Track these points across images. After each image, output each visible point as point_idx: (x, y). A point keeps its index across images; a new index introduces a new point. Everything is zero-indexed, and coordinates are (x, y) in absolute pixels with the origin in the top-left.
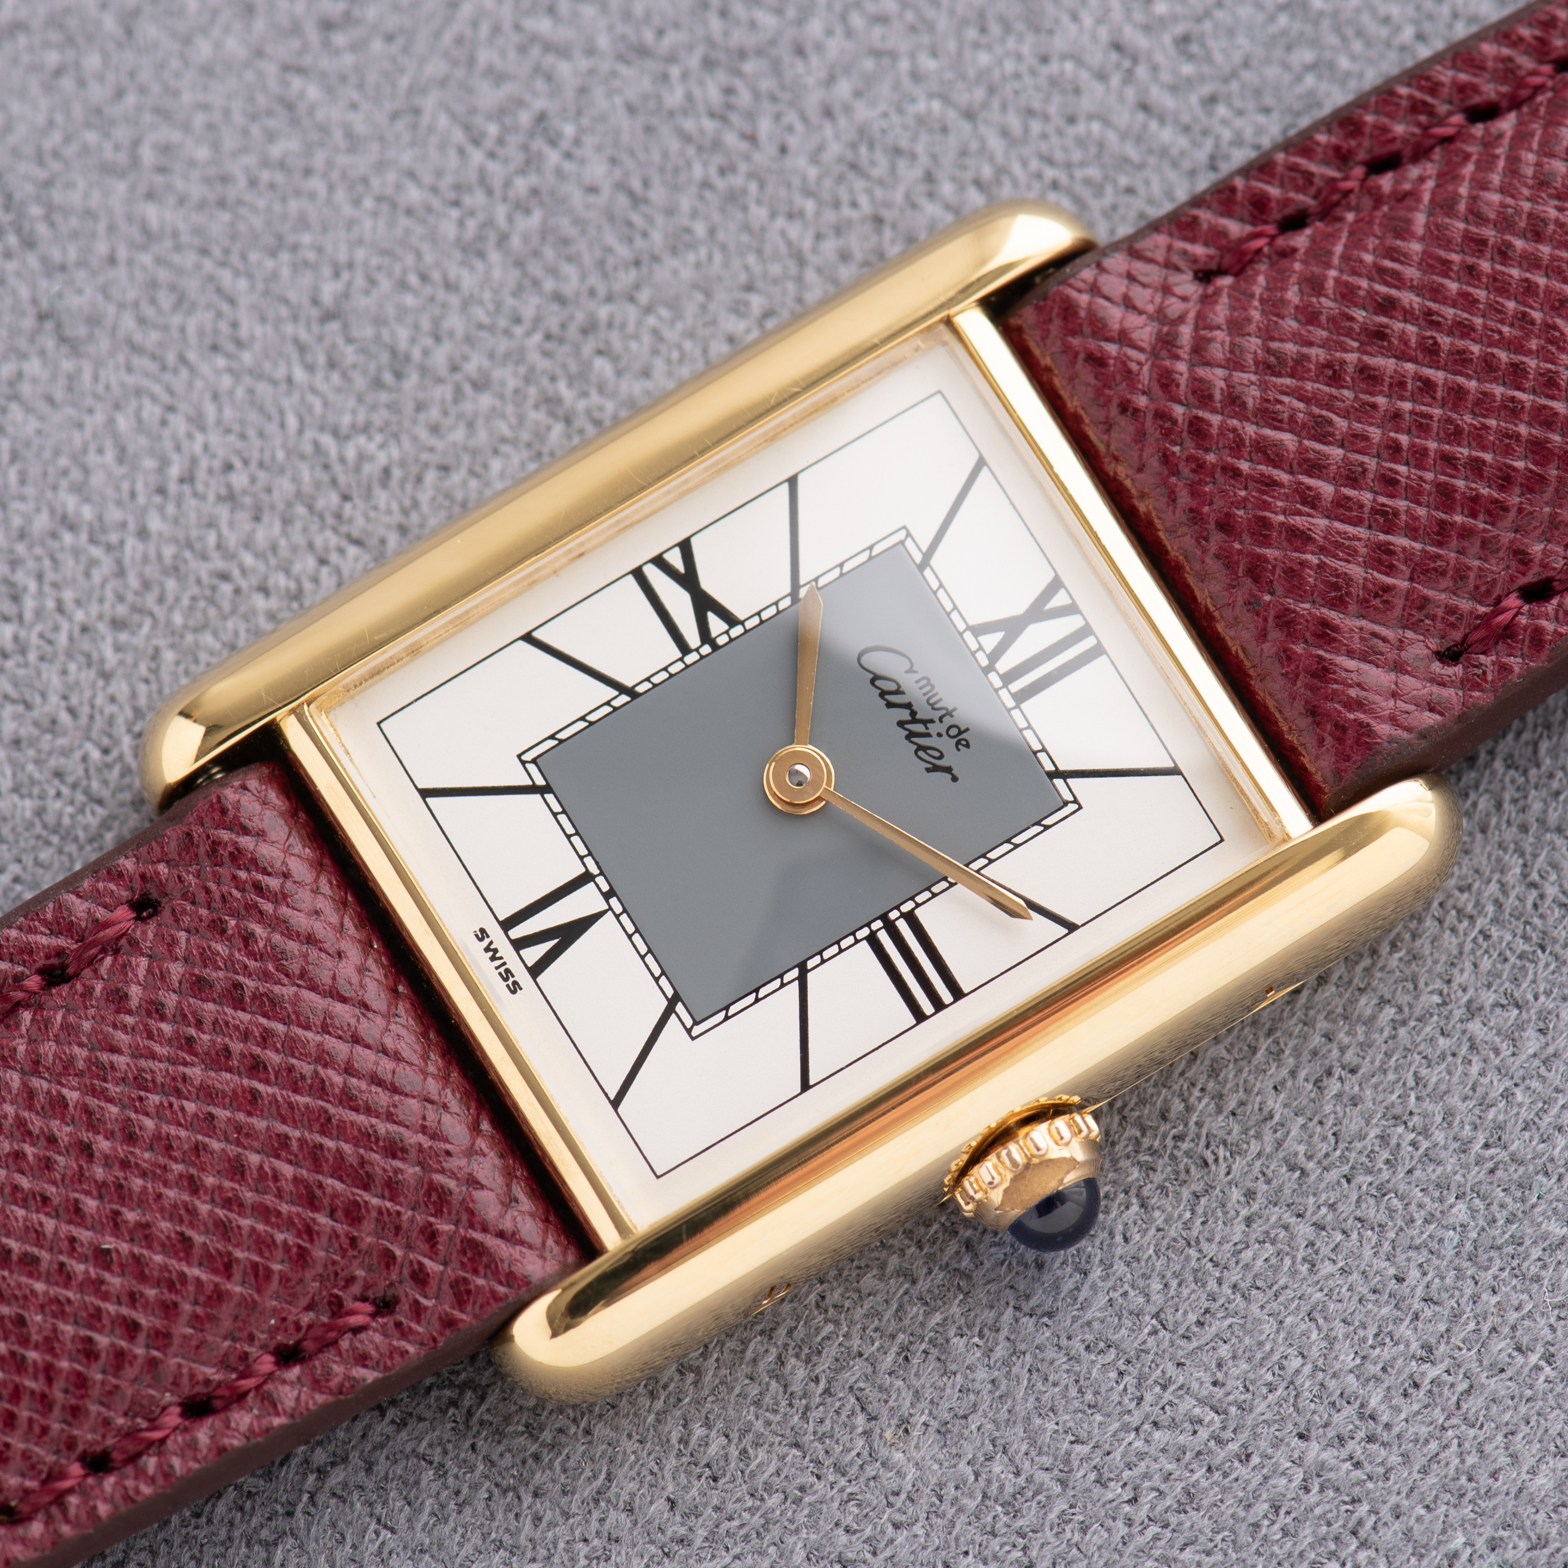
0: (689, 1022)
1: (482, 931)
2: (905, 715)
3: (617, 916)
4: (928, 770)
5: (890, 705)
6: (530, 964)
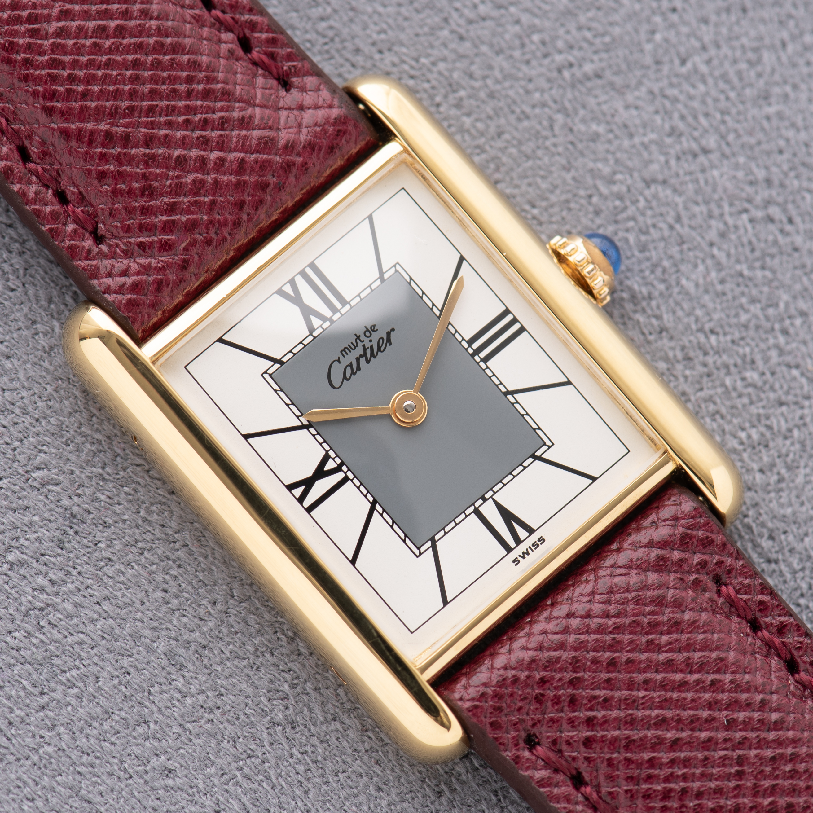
0: (545, 448)
1: (514, 561)
2: (362, 360)
3: (495, 493)
4: (390, 344)
5: (359, 368)
6: (528, 534)
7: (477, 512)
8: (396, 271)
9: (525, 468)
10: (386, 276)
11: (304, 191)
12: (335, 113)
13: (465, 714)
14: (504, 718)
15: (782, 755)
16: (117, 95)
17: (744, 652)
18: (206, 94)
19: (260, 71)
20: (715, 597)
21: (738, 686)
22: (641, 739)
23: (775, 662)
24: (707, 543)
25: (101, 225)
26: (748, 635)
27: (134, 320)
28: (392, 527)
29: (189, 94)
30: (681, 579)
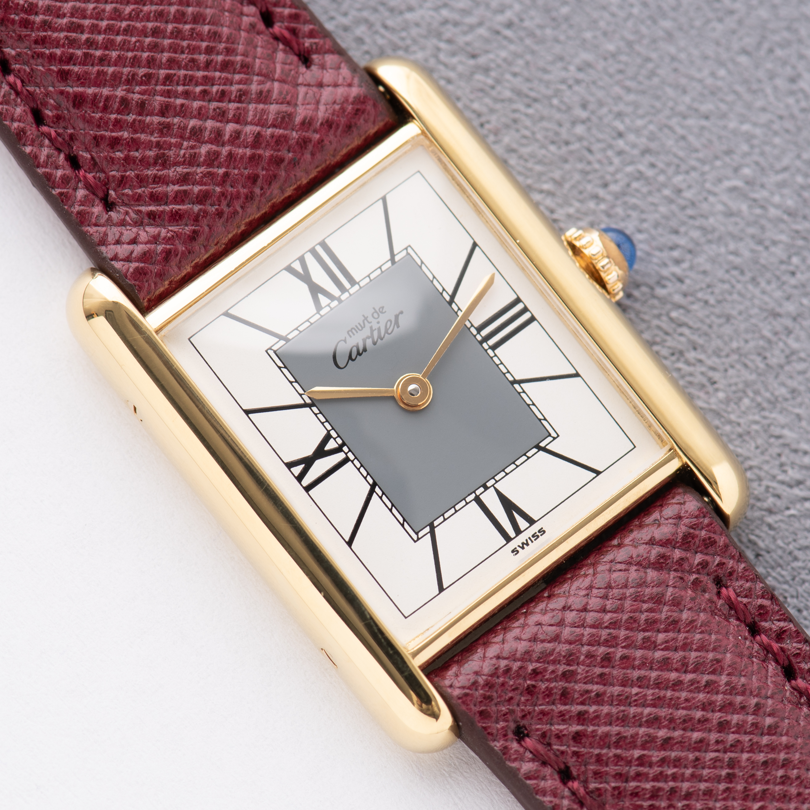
1: (513, 551)
3: (497, 482)
5: (365, 350)
6: (528, 525)
7: (478, 500)
8: (408, 254)
9: (529, 458)
10: (397, 258)
11: (319, 169)
12: (355, 91)
13: (454, 702)
14: (494, 708)
15: (774, 761)
16: (135, 62)
17: (741, 655)
18: (226, 66)
19: (281, 46)
20: (715, 598)
21: (733, 688)
22: (632, 736)
23: (772, 667)
24: (709, 543)
25: (112, 192)
26: (746, 639)
27: (140, 288)
28: (391, 510)
29: (208, 65)
30: (681, 578)
